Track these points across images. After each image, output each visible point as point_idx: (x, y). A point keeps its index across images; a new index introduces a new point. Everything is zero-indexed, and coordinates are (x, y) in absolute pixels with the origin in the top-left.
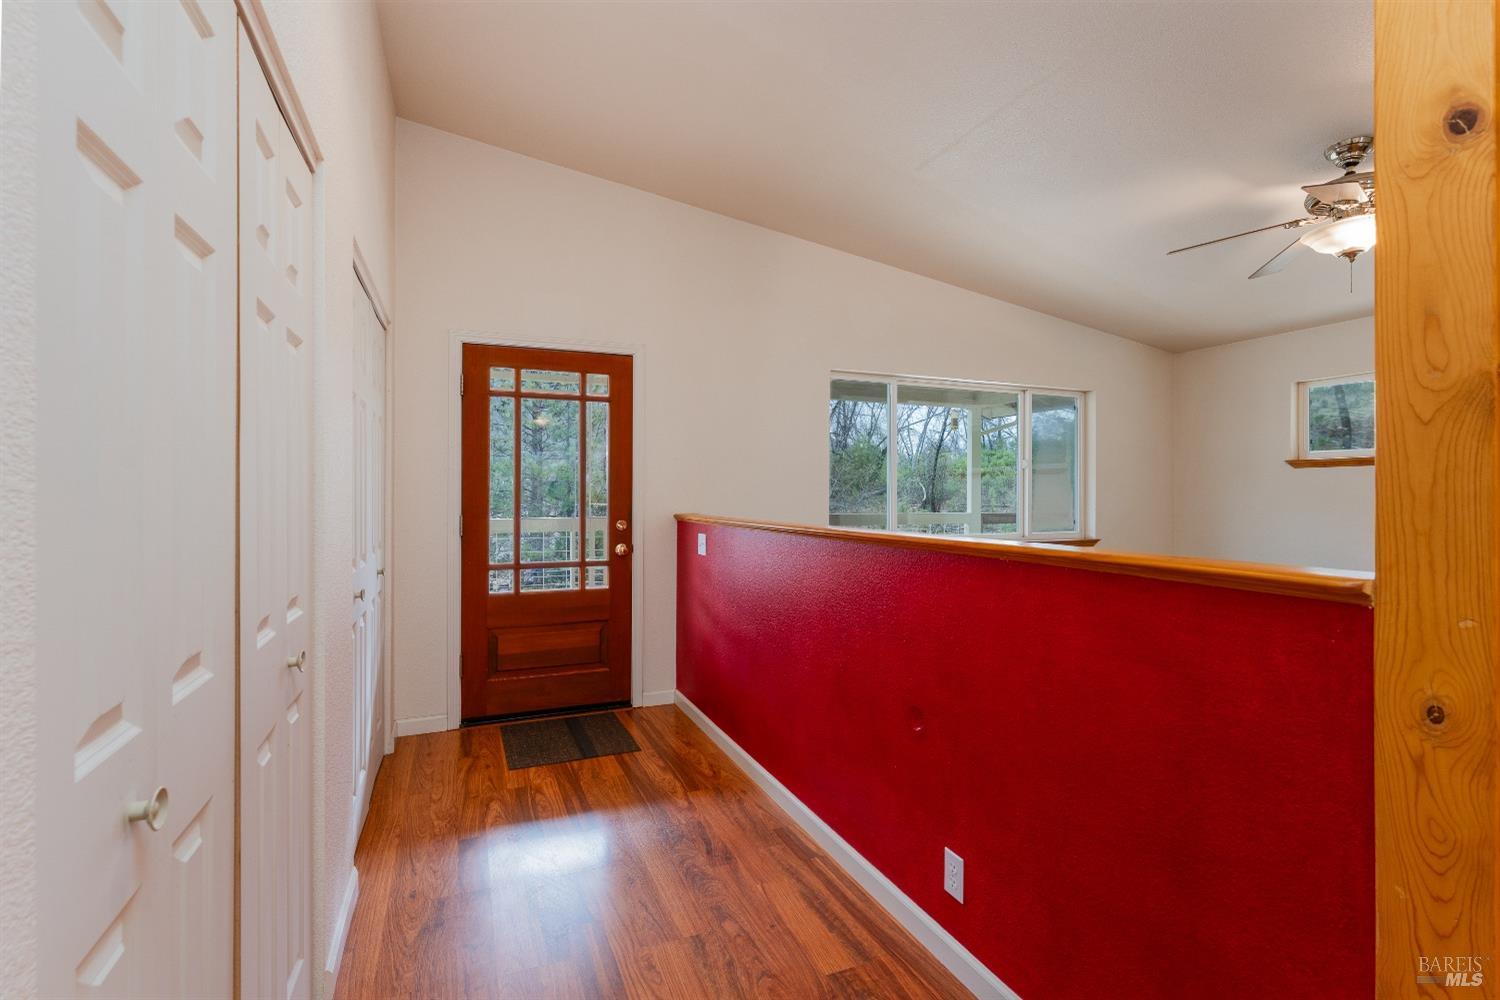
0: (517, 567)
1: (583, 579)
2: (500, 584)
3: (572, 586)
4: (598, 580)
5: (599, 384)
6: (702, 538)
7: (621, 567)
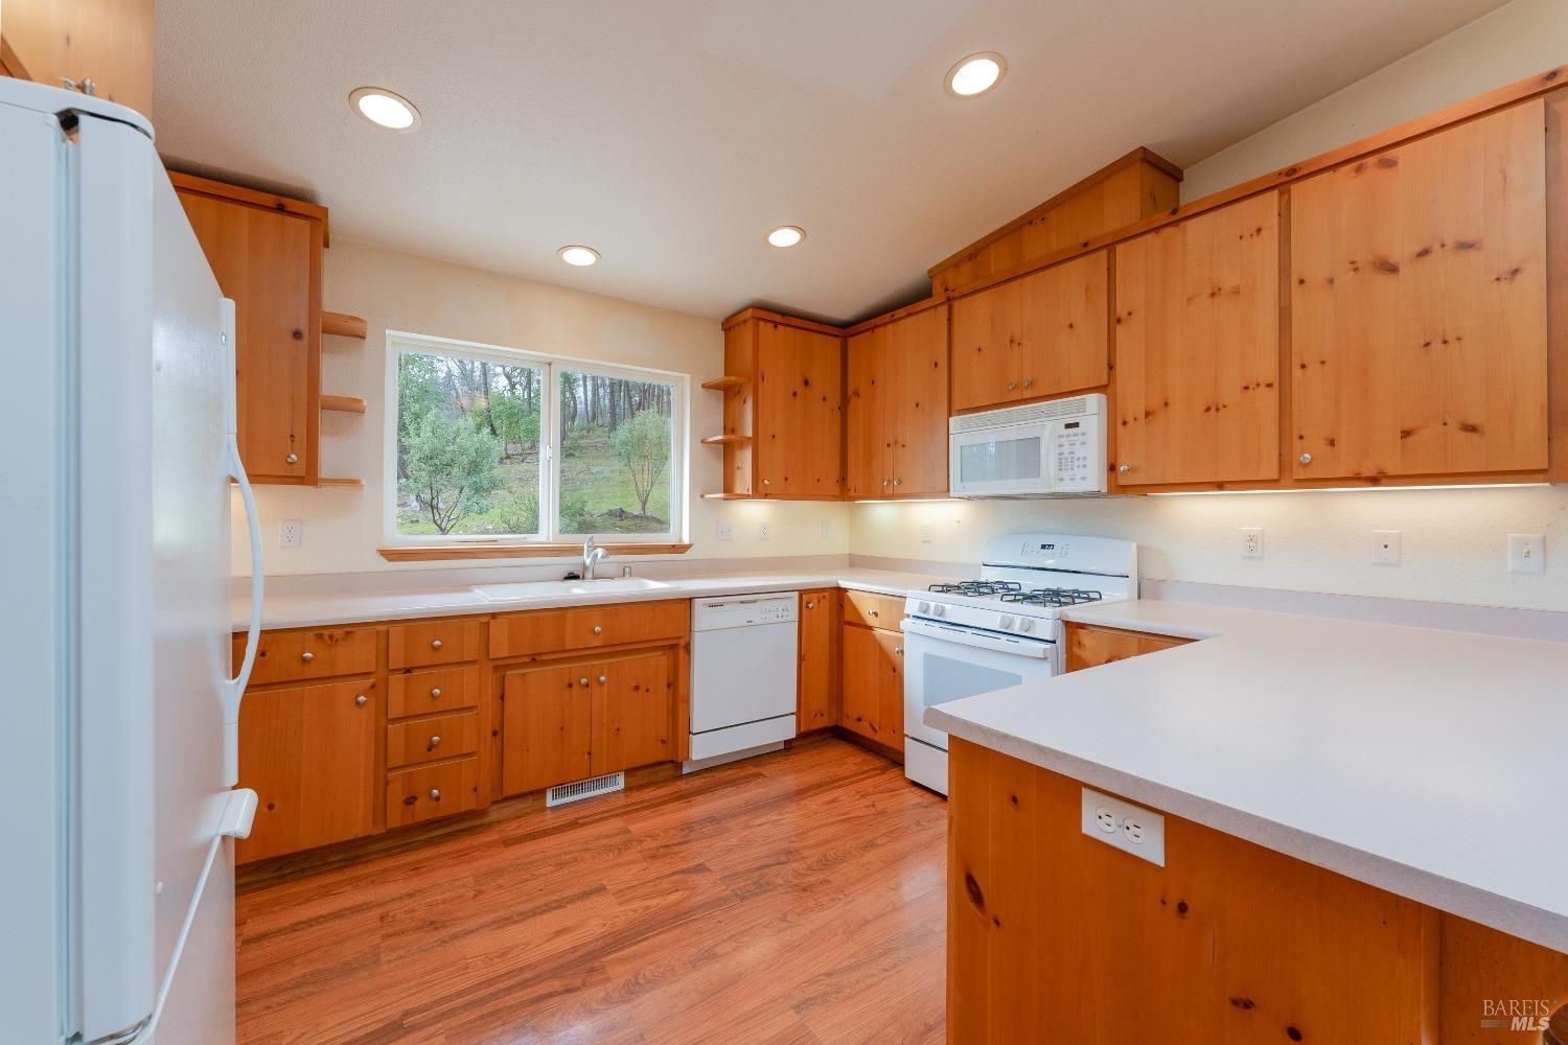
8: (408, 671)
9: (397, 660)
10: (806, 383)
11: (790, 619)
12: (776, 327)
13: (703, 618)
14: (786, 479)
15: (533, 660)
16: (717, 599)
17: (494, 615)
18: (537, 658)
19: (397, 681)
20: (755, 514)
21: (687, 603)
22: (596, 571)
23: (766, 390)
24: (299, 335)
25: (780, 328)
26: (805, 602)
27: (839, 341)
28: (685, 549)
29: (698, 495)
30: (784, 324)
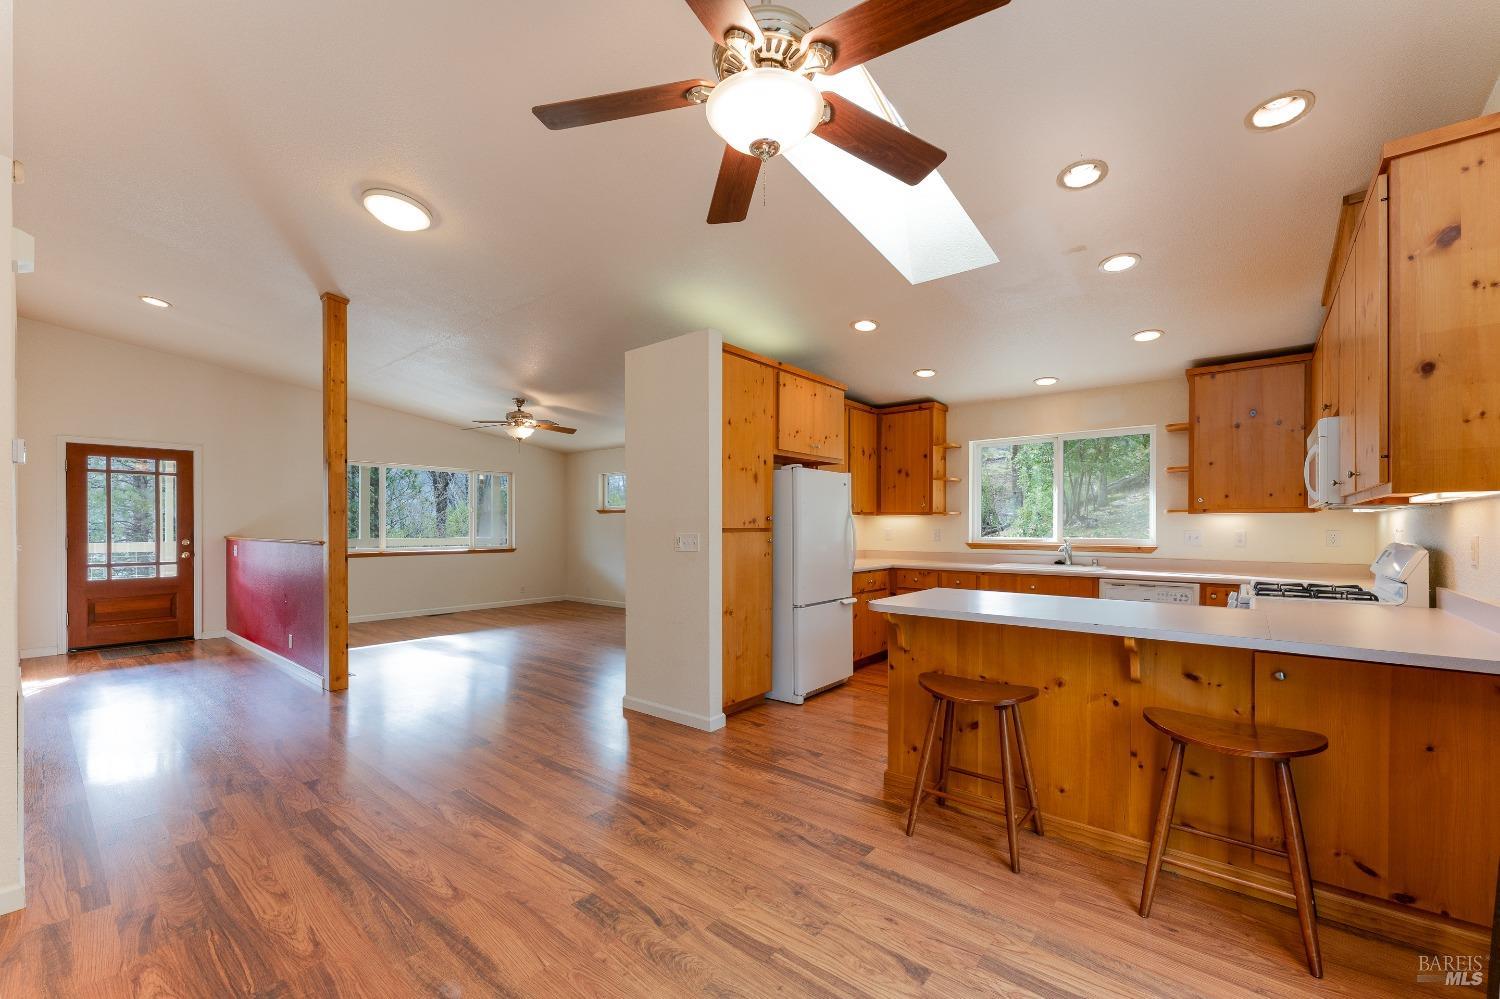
0: (109, 566)
1: (158, 572)
2: (95, 575)
3: (153, 575)
4: (169, 572)
5: (169, 466)
6: (235, 547)
7: (186, 566)
10: (1253, 413)
13: (1106, 591)
14: (1227, 496)
16: (1120, 581)
17: (984, 574)
21: (1094, 581)
22: (1074, 560)
23: (1202, 429)
24: (925, 456)
25: (1218, 376)
26: (1208, 593)
27: (1303, 365)
28: (1151, 550)
29: (1165, 511)
30: (1223, 372)
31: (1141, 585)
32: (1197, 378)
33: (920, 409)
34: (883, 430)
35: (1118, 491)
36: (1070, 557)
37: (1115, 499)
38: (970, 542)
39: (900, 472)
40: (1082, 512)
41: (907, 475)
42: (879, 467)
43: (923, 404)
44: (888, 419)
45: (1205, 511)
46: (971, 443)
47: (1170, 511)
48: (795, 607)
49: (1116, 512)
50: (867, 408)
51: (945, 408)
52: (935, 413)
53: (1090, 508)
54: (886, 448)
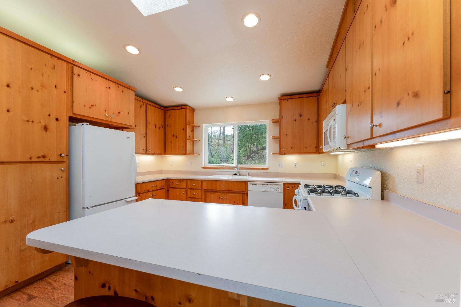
8: (191, 189)
9: (189, 187)
10: (301, 116)
11: (279, 191)
12: (288, 100)
13: (250, 187)
14: (292, 148)
15: (211, 191)
16: (255, 183)
17: (204, 180)
18: (213, 191)
19: (189, 191)
20: (291, 159)
21: (246, 183)
22: (241, 173)
23: (284, 121)
24: (184, 129)
25: (289, 100)
26: (286, 187)
27: (316, 98)
28: (267, 169)
29: (271, 154)
30: (291, 99)
31: (263, 184)
32: (282, 101)
33: (182, 108)
34: (167, 117)
35: (261, 150)
36: (239, 172)
37: (260, 152)
38: (203, 166)
39: (173, 136)
40: (251, 156)
41: (176, 137)
42: (165, 134)
43: (183, 107)
44: (168, 113)
45: (285, 154)
46: (204, 125)
47: (273, 154)
48: (84, 208)
49: (260, 156)
50: (159, 107)
51: (193, 110)
52: (188, 111)
53: (254, 154)
54: (168, 125)
